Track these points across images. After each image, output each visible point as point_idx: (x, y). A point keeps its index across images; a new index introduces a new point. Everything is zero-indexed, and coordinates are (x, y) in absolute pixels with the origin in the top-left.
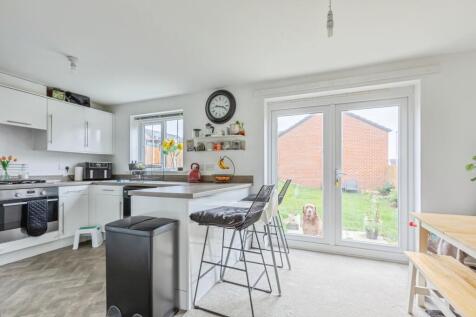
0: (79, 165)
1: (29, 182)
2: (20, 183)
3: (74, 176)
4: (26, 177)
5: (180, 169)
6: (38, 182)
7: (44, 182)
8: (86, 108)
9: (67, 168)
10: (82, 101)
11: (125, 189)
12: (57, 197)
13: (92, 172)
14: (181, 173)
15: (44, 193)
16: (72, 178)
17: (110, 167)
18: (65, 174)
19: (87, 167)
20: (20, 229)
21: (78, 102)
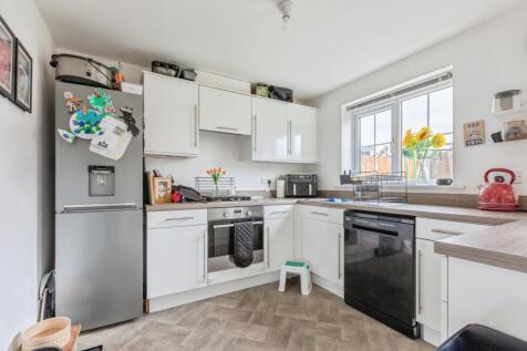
0: (281, 178)
1: (236, 199)
2: (228, 199)
3: (276, 191)
4: (234, 193)
5: (443, 182)
6: (243, 199)
7: (249, 199)
8: (289, 104)
9: (269, 182)
10: (284, 96)
11: (346, 214)
12: (262, 219)
13: (295, 186)
14: (444, 190)
15: (250, 214)
16: (274, 195)
17: (314, 179)
18: (267, 189)
19: (290, 180)
20: (227, 257)
21: (280, 98)
